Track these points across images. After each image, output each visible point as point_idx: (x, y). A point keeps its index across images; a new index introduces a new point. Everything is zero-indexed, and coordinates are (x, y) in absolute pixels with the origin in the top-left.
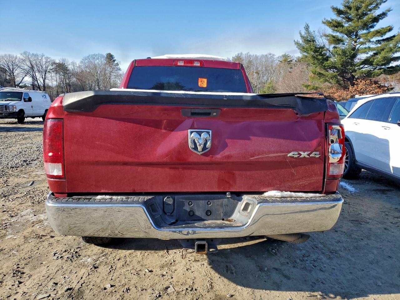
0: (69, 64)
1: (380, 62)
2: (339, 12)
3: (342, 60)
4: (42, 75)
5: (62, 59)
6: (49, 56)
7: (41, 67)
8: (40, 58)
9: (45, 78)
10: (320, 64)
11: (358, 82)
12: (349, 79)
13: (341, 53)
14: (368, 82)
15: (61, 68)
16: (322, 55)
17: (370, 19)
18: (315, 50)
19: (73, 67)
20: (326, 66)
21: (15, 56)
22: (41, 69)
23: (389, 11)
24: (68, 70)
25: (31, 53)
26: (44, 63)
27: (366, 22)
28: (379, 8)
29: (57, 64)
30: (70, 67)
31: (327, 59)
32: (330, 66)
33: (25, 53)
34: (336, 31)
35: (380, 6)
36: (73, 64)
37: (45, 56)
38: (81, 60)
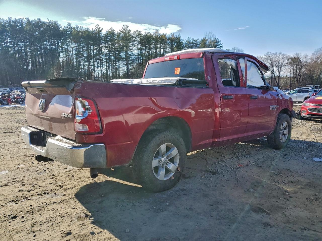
0: (302, 58)
4: (278, 69)
5: (296, 54)
6: (285, 53)
7: (278, 63)
8: (278, 56)
9: (280, 71)
15: (295, 61)
19: (304, 60)
21: (261, 56)
22: (278, 64)
24: (301, 63)
25: (272, 53)
26: (281, 59)
29: (293, 58)
30: (303, 60)
33: (267, 54)
36: (305, 56)
37: (283, 54)
38: (313, 52)
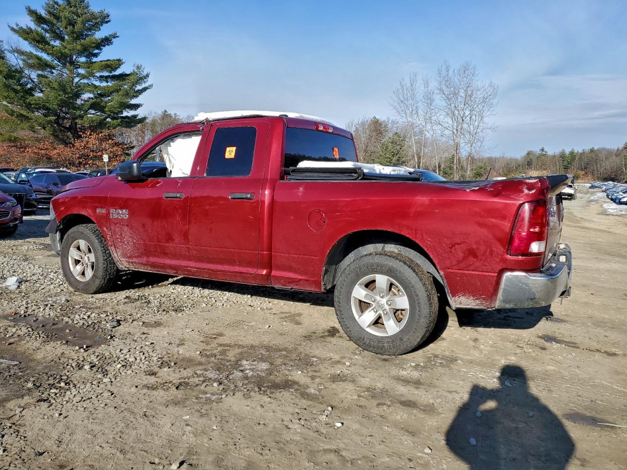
1: (116, 109)
2: (39, 19)
3: (60, 98)
10: (21, 100)
11: (86, 134)
12: (69, 129)
13: (56, 87)
14: (102, 136)
16: (20, 85)
17: (92, 43)
18: (7, 75)
20: (33, 104)
23: (115, 37)
27: (88, 47)
28: (100, 29)
31: (30, 92)
32: (40, 104)
34: (42, 49)
35: (101, 28)
